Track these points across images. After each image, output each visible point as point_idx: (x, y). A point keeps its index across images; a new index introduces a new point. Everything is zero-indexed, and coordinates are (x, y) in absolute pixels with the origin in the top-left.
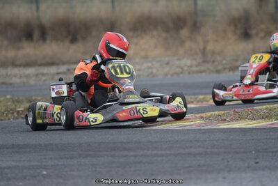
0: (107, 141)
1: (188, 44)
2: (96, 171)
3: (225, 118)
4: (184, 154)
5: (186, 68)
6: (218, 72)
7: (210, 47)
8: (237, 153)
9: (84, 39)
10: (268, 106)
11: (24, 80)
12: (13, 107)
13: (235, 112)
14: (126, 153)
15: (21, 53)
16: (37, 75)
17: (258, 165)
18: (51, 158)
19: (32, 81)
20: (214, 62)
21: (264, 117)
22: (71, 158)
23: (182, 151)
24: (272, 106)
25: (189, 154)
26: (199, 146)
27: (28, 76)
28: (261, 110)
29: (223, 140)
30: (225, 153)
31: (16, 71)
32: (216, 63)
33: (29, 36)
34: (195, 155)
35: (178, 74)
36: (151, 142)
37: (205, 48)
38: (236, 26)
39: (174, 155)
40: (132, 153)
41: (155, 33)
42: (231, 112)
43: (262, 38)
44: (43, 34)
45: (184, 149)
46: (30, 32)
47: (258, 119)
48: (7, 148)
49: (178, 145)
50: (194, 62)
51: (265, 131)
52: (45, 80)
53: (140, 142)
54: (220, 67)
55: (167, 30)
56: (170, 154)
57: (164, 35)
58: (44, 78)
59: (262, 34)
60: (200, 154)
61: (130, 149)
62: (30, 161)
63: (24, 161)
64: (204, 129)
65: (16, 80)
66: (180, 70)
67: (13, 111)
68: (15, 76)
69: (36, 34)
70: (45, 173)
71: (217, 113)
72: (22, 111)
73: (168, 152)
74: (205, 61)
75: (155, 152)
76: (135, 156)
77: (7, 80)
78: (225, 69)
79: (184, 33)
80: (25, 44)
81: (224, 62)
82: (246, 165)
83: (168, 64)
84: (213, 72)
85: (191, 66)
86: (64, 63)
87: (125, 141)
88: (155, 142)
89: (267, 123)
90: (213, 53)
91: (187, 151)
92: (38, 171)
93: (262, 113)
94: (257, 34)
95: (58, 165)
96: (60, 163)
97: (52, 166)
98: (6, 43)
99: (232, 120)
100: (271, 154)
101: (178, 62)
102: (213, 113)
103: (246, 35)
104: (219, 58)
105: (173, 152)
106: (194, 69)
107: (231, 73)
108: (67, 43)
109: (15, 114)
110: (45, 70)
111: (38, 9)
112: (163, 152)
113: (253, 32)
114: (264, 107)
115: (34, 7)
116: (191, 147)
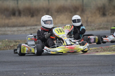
0: (49, 60)
3: (98, 50)
4: (82, 66)
6: (93, 30)
7: (89, 20)
8: (104, 66)
9: (37, 15)
11: (13, 33)
12: (9, 44)
13: (101, 48)
14: (58, 65)
15: (11, 21)
16: (18, 31)
17: (113, 71)
18: (27, 67)
19: (16, 33)
20: (91, 26)
21: (114, 51)
22: (35, 67)
23: (81, 65)
26: (88, 63)
27: (14, 31)
28: (112, 47)
29: (98, 60)
30: (99, 66)
31: (9, 29)
32: (92, 26)
33: (14, 14)
34: (86, 66)
36: (68, 61)
37: (87, 20)
38: (100, 11)
39: (78, 66)
41: (66, 13)
44: (20, 13)
45: (82, 64)
48: (8, 63)
49: (79, 62)
53: (63, 61)
54: (93, 28)
55: (71, 12)
56: (76, 66)
57: (70, 14)
58: (20, 32)
60: (88, 66)
62: (18, 68)
63: (16, 68)
64: (89, 55)
68: (9, 31)
69: (17, 13)
70: (25, 73)
71: (94, 48)
72: (13, 46)
73: (75, 65)
74: (87, 26)
75: (70, 65)
76: (62, 67)
77: (5, 33)
78: (96, 29)
80: (12, 17)
81: (95, 26)
82: (108, 71)
84: (90, 30)
86: (29, 26)
87: (57, 60)
88: (70, 61)
90: (91, 22)
91: (83, 65)
92: (22, 73)
96: (31, 70)
98: (4, 17)
99: (101, 52)
102: (93, 48)
103: (104, 15)
104: (93, 24)
105: (77, 65)
107: (98, 31)
108: (30, 17)
109: (10, 47)
110: (21, 29)
111: (17, 3)
112: (73, 65)
113: (107, 13)
116: (85, 63)
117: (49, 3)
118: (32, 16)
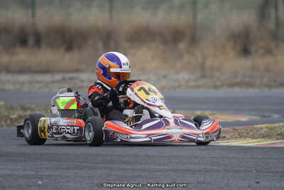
0: (104, 153)
1: (186, 58)
2: (93, 183)
3: (225, 135)
4: (183, 170)
5: (183, 83)
6: (216, 87)
7: (209, 62)
8: (237, 171)
9: (80, 47)
10: (268, 125)
11: (18, 86)
12: (6, 113)
13: (234, 129)
14: (123, 166)
15: (15, 59)
16: (31, 83)
17: (259, 184)
18: (47, 168)
19: (26, 88)
20: (212, 77)
21: (264, 137)
22: (68, 169)
23: (180, 167)
24: (272, 125)
25: (188, 170)
26: (198, 163)
27: (22, 83)
28: (261, 129)
29: (223, 157)
30: (225, 171)
31: (9, 77)
32: (214, 79)
33: (23, 41)
34: (194, 171)
35: (175, 88)
36: (149, 156)
37: (203, 63)
38: (235, 42)
39: (173, 170)
40: (130, 167)
41: (153, 45)
42: (231, 129)
43: (262, 55)
44: (38, 41)
45: (183, 165)
46: (25, 38)
47: (258, 138)
49: (177, 161)
50: (193, 77)
51: (265, 150)
52: (39, 88)
53: (138, 156)
54: (218, 83)
55: (165, 42)
56: (168, 170)
57: (162, 47)
58: (37, 86)
59: (261, 51)
60: (199, 171)
61: (127, 163)
62: (25, 170)
63: (19, 169)
65: (9, 87)
66: (176, 84)
67: (7, 118)
68: (8, 82)
69: (31, 40)
70: (41, 183)
72: (16, 119)
73: (166, 168)
74: (203, 76)
75: (153, 167)
76: (133, 170)
78: (223, 85)
79: (182, 46)
80: (19, 50)
81: (223, 78)
82: (247, 184)
83: (165, 77)
84: (210, 87)
85: (188, 81)
86: (59, 71)
87: (122, 154)
88: (154, 156)
89: (268, 142)
90: (212, 68)
91: (185, 167)
92: (34, 180)
93: (262, 132)
94: (257, 51)
95: (53, 175)
96: (56, 174)
97: (48, 176)
99: (231, 138)
100: (272, 174)
101: (175, 76)
103: (246, 51)
104: (217, 74)
105: (171, 168)
106: (192, 83)
107: (230, 89)
108: (62, 50)
109: (9, 122)
110: (40, 78)
111: (33, 15)
112: (162, 167)
113: (253, 49)
114: (264, 126)
115: (30, 12)
116: (190, 163)
117: (111, 17)
118: (69, 48)
